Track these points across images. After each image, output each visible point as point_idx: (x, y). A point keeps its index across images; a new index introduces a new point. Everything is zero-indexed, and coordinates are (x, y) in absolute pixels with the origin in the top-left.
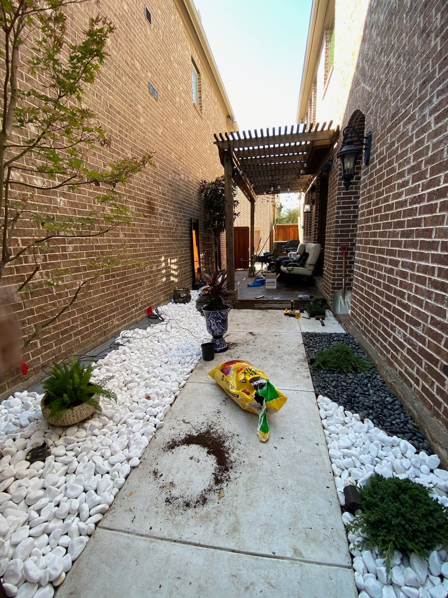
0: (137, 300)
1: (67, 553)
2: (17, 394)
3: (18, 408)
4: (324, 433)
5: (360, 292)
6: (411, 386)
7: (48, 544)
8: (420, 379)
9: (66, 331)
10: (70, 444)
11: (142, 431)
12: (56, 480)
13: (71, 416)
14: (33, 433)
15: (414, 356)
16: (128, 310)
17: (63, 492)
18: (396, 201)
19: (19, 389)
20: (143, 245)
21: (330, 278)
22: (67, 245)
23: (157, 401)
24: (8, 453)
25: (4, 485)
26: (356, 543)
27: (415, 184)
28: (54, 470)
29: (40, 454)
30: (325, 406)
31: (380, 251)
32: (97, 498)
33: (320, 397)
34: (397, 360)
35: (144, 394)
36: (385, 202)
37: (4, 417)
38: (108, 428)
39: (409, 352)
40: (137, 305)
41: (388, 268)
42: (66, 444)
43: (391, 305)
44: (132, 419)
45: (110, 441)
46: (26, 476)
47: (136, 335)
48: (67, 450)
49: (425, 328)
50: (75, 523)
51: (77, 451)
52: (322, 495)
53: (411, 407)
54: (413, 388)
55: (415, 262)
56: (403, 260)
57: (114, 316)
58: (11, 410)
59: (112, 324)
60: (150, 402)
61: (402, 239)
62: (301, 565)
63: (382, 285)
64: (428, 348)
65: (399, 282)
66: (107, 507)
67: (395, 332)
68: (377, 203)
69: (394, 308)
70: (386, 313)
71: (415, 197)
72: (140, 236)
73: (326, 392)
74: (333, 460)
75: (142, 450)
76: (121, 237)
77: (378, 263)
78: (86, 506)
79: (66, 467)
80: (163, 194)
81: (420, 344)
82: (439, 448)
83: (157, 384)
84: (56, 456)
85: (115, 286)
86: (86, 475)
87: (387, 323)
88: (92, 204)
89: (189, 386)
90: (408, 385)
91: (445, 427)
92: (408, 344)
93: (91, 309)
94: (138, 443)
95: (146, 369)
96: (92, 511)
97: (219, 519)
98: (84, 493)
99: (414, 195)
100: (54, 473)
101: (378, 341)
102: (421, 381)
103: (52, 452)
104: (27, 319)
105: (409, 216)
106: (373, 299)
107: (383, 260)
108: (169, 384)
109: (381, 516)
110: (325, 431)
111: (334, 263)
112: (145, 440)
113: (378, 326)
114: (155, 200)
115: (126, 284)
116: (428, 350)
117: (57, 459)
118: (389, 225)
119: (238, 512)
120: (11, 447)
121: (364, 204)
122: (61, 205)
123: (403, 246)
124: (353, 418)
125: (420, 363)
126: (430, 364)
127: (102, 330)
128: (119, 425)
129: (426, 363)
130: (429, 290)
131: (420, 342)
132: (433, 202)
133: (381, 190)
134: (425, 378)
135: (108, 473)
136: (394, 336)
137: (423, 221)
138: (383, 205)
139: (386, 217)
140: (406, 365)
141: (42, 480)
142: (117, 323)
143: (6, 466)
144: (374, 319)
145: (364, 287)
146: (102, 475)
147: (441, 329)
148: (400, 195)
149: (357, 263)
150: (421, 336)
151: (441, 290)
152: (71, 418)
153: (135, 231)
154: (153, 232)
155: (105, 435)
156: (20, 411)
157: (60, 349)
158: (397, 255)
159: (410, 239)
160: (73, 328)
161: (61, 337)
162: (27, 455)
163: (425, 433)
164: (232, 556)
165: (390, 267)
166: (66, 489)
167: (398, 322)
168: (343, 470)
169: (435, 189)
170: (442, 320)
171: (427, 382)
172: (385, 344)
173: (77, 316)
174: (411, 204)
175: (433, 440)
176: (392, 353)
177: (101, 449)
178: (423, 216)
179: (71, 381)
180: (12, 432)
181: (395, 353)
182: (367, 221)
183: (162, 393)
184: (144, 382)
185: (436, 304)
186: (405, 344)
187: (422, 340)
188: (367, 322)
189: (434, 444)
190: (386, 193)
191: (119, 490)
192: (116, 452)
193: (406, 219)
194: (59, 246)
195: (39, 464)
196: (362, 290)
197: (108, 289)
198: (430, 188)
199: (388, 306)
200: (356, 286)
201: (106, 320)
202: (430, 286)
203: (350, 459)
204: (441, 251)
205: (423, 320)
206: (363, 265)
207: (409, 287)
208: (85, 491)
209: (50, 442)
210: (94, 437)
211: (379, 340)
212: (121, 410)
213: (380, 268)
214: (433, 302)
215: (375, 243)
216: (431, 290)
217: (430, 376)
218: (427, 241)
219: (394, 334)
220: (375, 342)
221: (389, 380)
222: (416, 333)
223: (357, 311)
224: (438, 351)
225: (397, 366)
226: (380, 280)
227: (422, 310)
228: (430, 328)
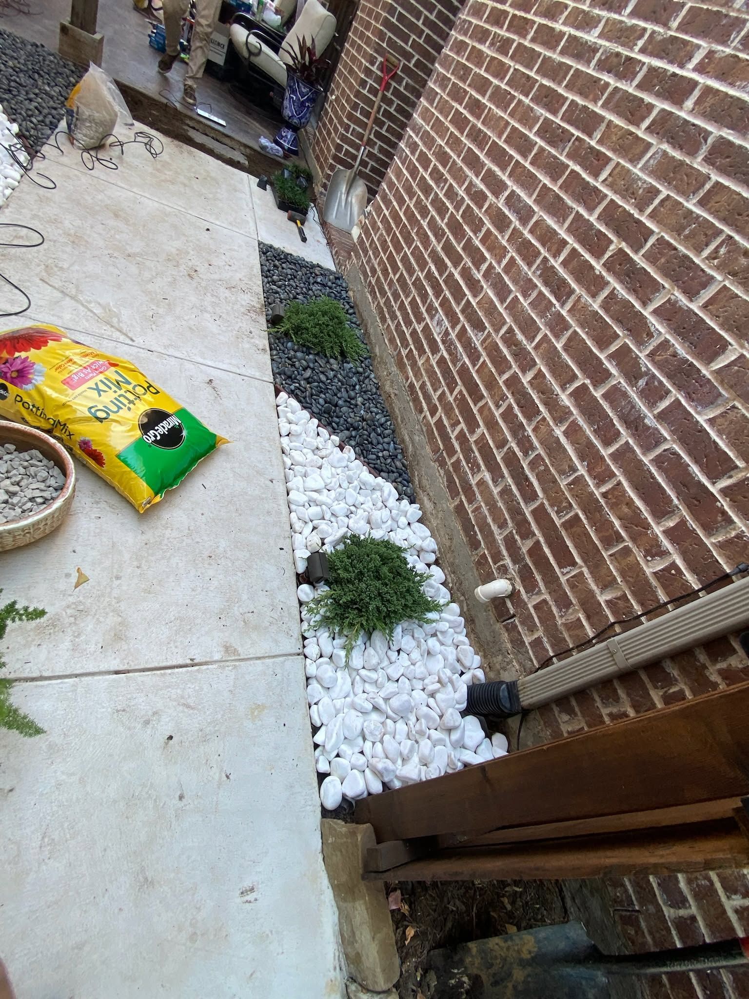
4: (284, 463)
5: (395, 203)
6: (421, 411)
8: (440, 408)
15: (446, 372)
21: (336, 130)
26: (312, 623)
30: (290, 415)
31: (477, 137)
33: (283, 395)
34: (414, 364)
39: (442, 362)
41: (475, 186)
43: (446, 267)
49: (488, 341)
52: (272, 561)
53: (407, 438)
54: (423, 415)
55: (535, 208)
56: (515, 188)
61: (538, 140)
62: (235, 667)
63: (447, 216)
64: (477, 371)
65: (484, 230)
67: (432, 317)
69: (451, 275)
70: (429, 276)
73: (292, 387)
74: (293, 507)
77: (459, 162)
81: (467, 361)
82: (425, 499)
87: (424, 296)
90: (416, 409)
91: (445, 479)
92: (447, 350)
97: (81, 625)
101: (394, 317)
102: (440, 412)
106: (417, 234)
107: (473, 162)
110: (285, 458)
111: (358, 94)
113: (404, 291)
116: (474, 375)
118: (526, 84)
119: (123, 606)
123: (530, 158)
124: (328, 441)
125: (451, 387)
126: (467, 396)
129: (461, 392)
130: (531, 279)
131: (469, 357)
134: (448, 409)
136: (427, 324)
137: (603, 128)
140: (426, 379)
144: (402, 274)
145: (406, 198)
147: (515, 355)
149: (413, 130)
150: (476, 349)
151: (553, 292)
158: (509, 169)
159: (553, 152)
163: (413, 475)
164: (114, 680)
165: (482, 187)
167: (446, 305)
168: (305, 523)
170: (525, 342)
171: (449, 418)
172: (404, 328)
175: (421, 487)
176: (411, 350)
178: (608, 116)
181: (415, 352)
185: (530, 311)
186: (442, 346)
187: (474, 356)
188: (385, 272)
189: (420, 490)
196: (401, 202)
199: (441, 266)
200: (391, 185)
202: (539, 273)
203: (318, 509)
205: (493, 325)
206: (425, 144)
207: (499, 252)
211: (396, 317)
213: (460, 178)
214: (525, 304)
215: (476, 107)
216: (535, 280)
217: (457, 411)
218: (583, 179)
219: (428, 320)
220: (387, 316)
221: (387, 388)
222: (469, 340)
223: (373, 239)
224: (491, 384)
225: (411, 374)
226: (448, 204)
227: (501, 309)
228: (497, 344)
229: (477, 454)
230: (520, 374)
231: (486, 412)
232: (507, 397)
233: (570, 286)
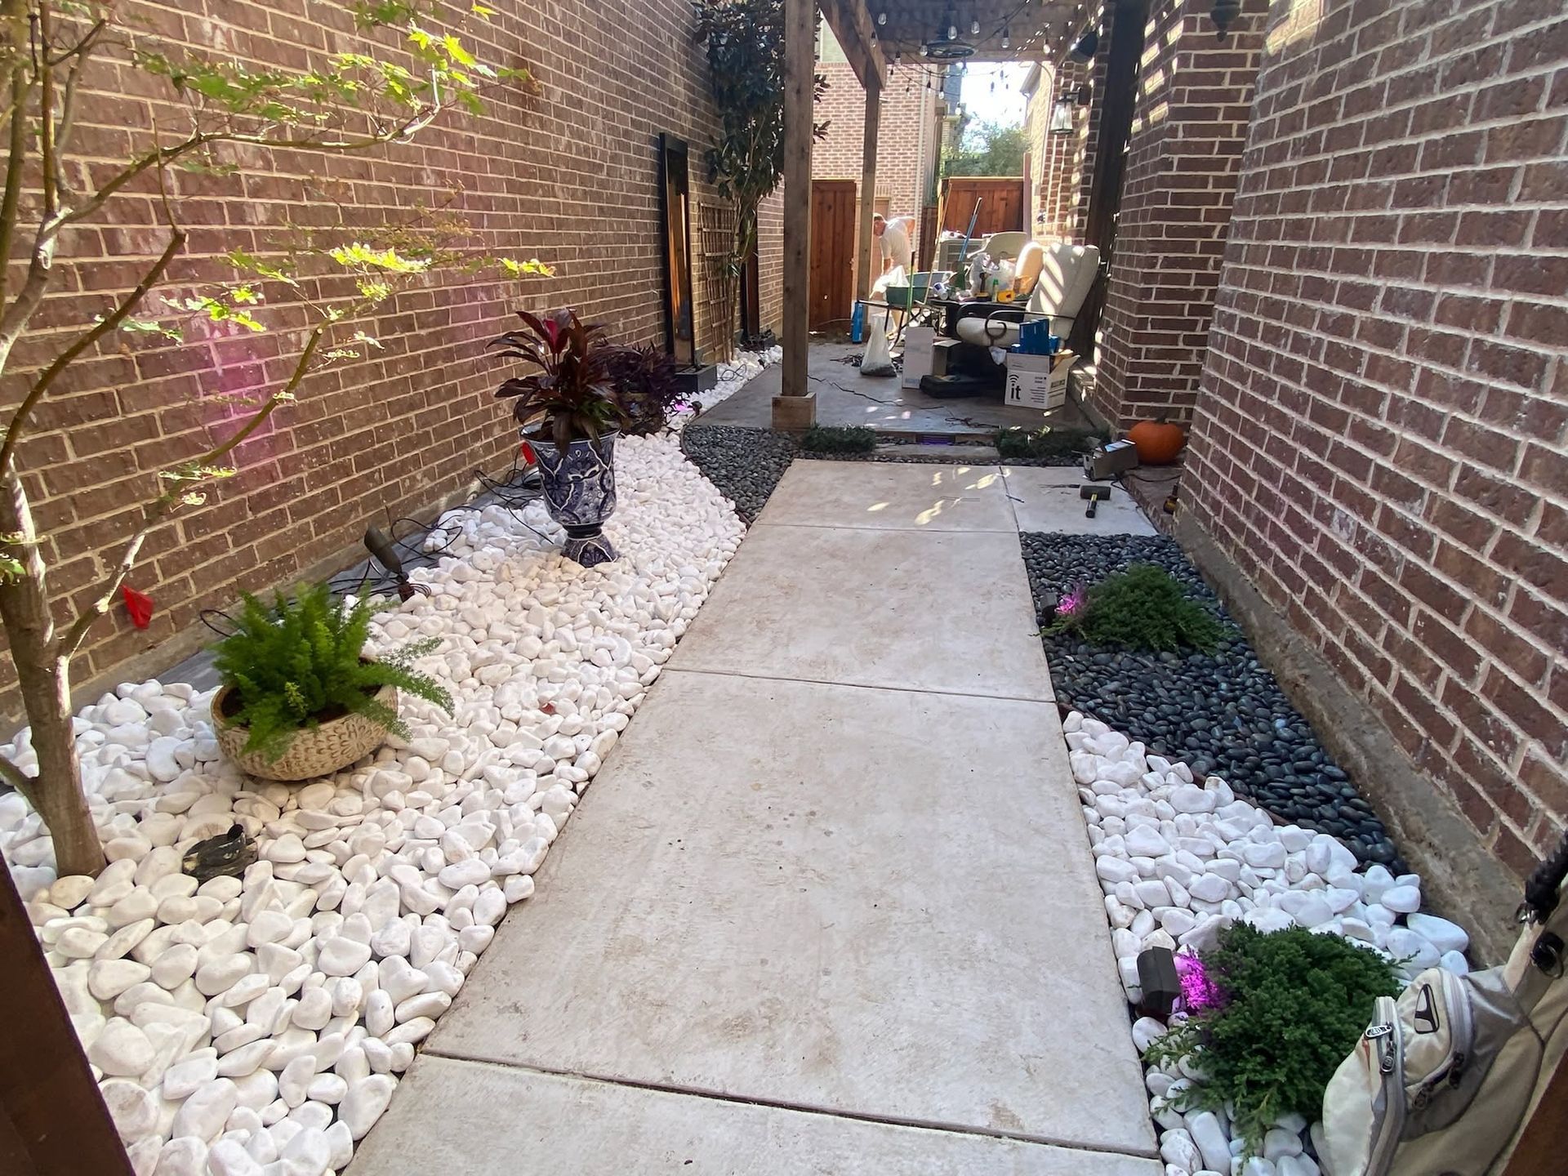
0: (486, 414)
1: (335, 1119)
2: (127, 687)
3: (139, 728)
4: (1085, 816)
5: (1224, 402)
6: (1361, 683)
7: (278, 1096)
8: (1393, 661)
9: (263, 501)
10: (317, 831)
11: (536, 800)
12: (284, 928)
13: (314, 751)
14: (195, 801)
15: (1384, 595)
16: (461, 443)
17: (310, 958)
18: (1394, 74)
19: (130, 674)
20: (502, 222)
22: (246, 199)
23: (574, 719)
24: (123, 852)
25: (125, 940)
26: (1170, 1094)
27: (1472, 11)
28: (275, 902)
29: (227, 857)
30: (1088, 741)
31: (1312, 259)
32: (417, 976)
33: (1075, 716)
34: (1323, 611)
35: (534, 698)
36: (1352, 83)
37: (96, 752)
38: (430, 789)
39: (1370, 583)
40: (488, 431)
41: (1332, 314)
42: (304, 832)
43: (1326, 439)
44: (503, 766)
45: (439, 828)
46: (191, 915)
47: (491, 524)
48: (308, 849)
49: (1436, 508)
50: (351, 1042)
51: (342, 851)
52: (1076, 974)
53: (1351, 748)
54: (1367, 690)
55: (1432, 289)
56: (1389, 284)
57: (416, 462)
58: (113, 732)
59: (412, 487)
60: (555, 721)
61: (1399, 211)
62: (1015, 1148)
63: (1304, 374)
64: (1437, 565)
65: (1365, 360)
66: (446, 1000)
67: (1328, 522)
68: (1323, 86)
69: (1338, 446)
70: (1306, 467)
71: (1465, 58)
72: (489, 184)
73: (1091, 703)
74: (1108, 886)
75: (539, 851)
76: (429, 184)
77: (1299, 301)
78: (383, 998)
79: (311, 894)
80: (569, 36)
81: (1411, 557)
82: (1427, 857)
83: (573, 670)
84: (276, 864)
85: (416, 359)
86: (375, 915)
87: (1305, 498)
88: (326, 52)
89: (672, 680)
90: (1351, 685)
91: (1454, 797)
92: (1370, 559)
93: (342, 431)
94: (523, 833)
95: (534, 629)
96: (401, 1012)
97: (778, 1031)
98: (373, 963)
99: (1465, 51)
100: (276, 908)
101: (1265, 554)
102: (1397, 668)
103: (264, 851)
104: (136, 450)
105: (1436, 127)
106: (1267, 421)
107: (1318, 289)
108: (610, 673)
109: (1248, 1021)
110: (1087, 810)
111: (1141, 308)
112: (548, 826)
113: (1271, 509)
114: (538, 55)
115: (449, 355)
116: (1435, 573)
117: (280, 871)
118: (1355, 166)
119: (832, 1013)
120: (132, 836)
121: (1273, 92)
122: (218, 46)
123: (1396, 239)
124: (1171, 777)
125: (1399, 610)
126: (1435, 615)
127: (380, 503)
128: (462, 782)
129: (1421, 615)
130: (1468, 382)
131: (1412, 549)
132: (1529, 74)
133: (1342, 37)
134: (1410, 656)
135: (439, 911)
136: (1324, 536)
137: (1485, 142)
138: (1344, 92)
139: (1349, 136)
140: (1351, 623)
141: (241, 927)
142: (427, 484)
143: (124, 889)
144: (1261, 486)
145: (1238, 386)
146: (423, 918)
147: (1493, 505)
148: (1410, 52)
149: (1223, 303)
150: (1419, 531)
151: (1512, 379)
152: (314, 757)
153: (474, 165)
154: (533, 175)
155: (421, 809)
156: (144, 736)
157: (248, 558)
158: (1372, 268)
159: (1427, 210)
160: (285, 491)
161: (250, 516)
162: (185, 860)
163: (1388, 817)
164: (818, 1122)
165: (1342, 310)
166: (318, 951)
167: (1344, 493)
168: (1138, 911)
169: (1545, 24)
170: (1499, 476)
171: (1416, 671)
172: (1289, 562)
173: (296, 451)
174: (1447, 84)
175: (1410, 834)
176: (1310, 589)
177: (414, 848)
178: (1485, 126)
179: (306, 644)
180: (129, 795)
181: (1318, 590)
182: (1279, 153)
183: (590, 698)
184: (532, 665)
185: (1487, 427)
186: (1360, 557)
187: (1418, 541)
188: (1235, 498)
189: (1413, 846)
190: (1362, 48)
191: (479, 956)
192: (460, 856)
193: (1423, 139)
194: (221, 200)
195: (224, 885)
196: (1230, 393)
197: (391, 367)
198: (1527, 22)
199: (1316, 442)
200: (1211, 382)
201: (391, 472)
202: (1475, 366)
203: (1158, 884)
204: (1535, 245)
205: (1432, 479)
206: (1244, 309)
207: (1398, 375)
208: (377, 958)
209: (253, 826)
210: (389, 815)
211: (1270, 552)
212: (467, 740)
213: (1303, 317)
214: (1475, 421)
215: (1298, 230)
216: (1475, 380)
217: (1428, 653)
218: (1487, 214)
219: (1324, 529)
220: (1255, 558)
221: (1290, 673)
222: (1403, 522)
223: (1204, 465)
224: (1470, 573)
225: (1321, 628)
226: (1299, 359)
227: (1436, 449)
228: (1453, 504)
229: (1497, 713)
230: (1515, 531)
231: (1481, 627)
232: (1509, 581)
233: (1535, 354)
